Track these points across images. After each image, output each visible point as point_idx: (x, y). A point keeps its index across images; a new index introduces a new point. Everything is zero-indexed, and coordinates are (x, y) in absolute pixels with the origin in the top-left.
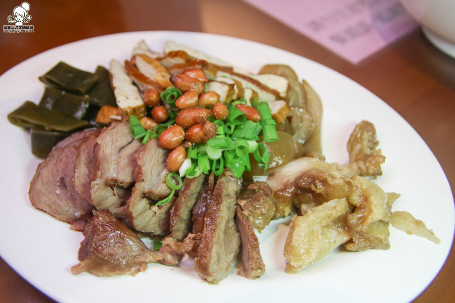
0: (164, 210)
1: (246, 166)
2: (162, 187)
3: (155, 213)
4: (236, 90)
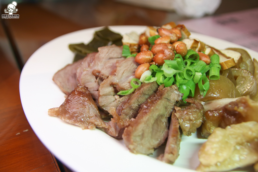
1: (190, 91)
2: (127, 84)
3: (116, 99)
4: (199, 45)
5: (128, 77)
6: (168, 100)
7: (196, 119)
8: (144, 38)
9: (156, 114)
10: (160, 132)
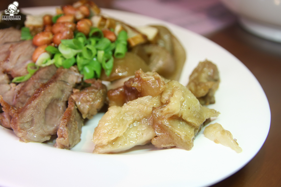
1: (95, 72)
2: (23, 70)
3: (11, 88)
4: (108, 23)
5: (25, 62)
6: (65, 82)
7: (94, 100)
8: (47, 19)
9: (48, 98)
10: (56, 117)
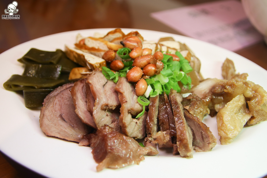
0: (141, 120)
2: (137, 106)
3: (136, 123)
